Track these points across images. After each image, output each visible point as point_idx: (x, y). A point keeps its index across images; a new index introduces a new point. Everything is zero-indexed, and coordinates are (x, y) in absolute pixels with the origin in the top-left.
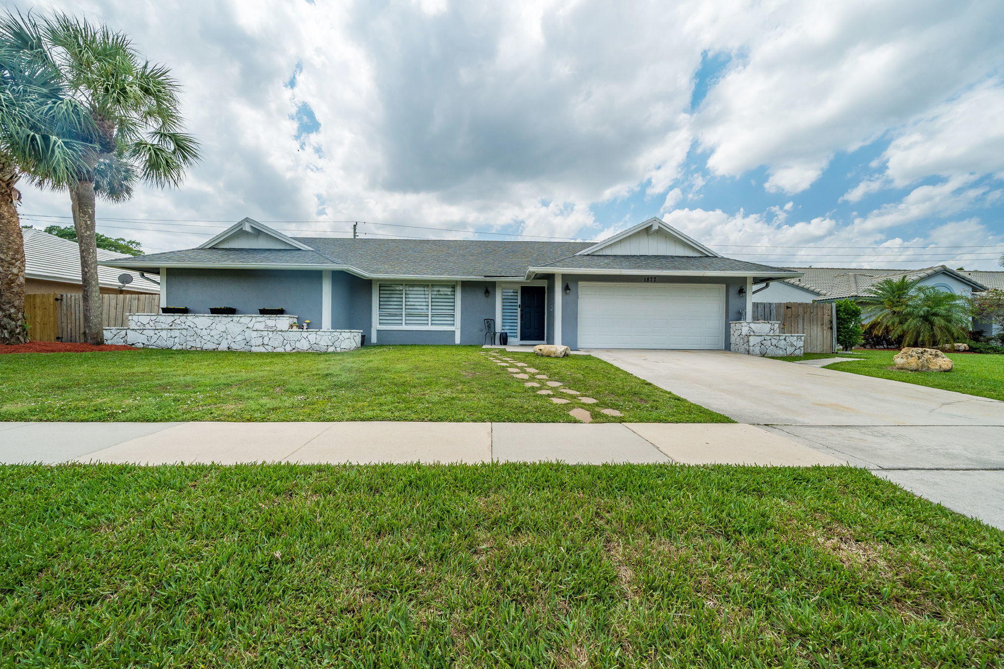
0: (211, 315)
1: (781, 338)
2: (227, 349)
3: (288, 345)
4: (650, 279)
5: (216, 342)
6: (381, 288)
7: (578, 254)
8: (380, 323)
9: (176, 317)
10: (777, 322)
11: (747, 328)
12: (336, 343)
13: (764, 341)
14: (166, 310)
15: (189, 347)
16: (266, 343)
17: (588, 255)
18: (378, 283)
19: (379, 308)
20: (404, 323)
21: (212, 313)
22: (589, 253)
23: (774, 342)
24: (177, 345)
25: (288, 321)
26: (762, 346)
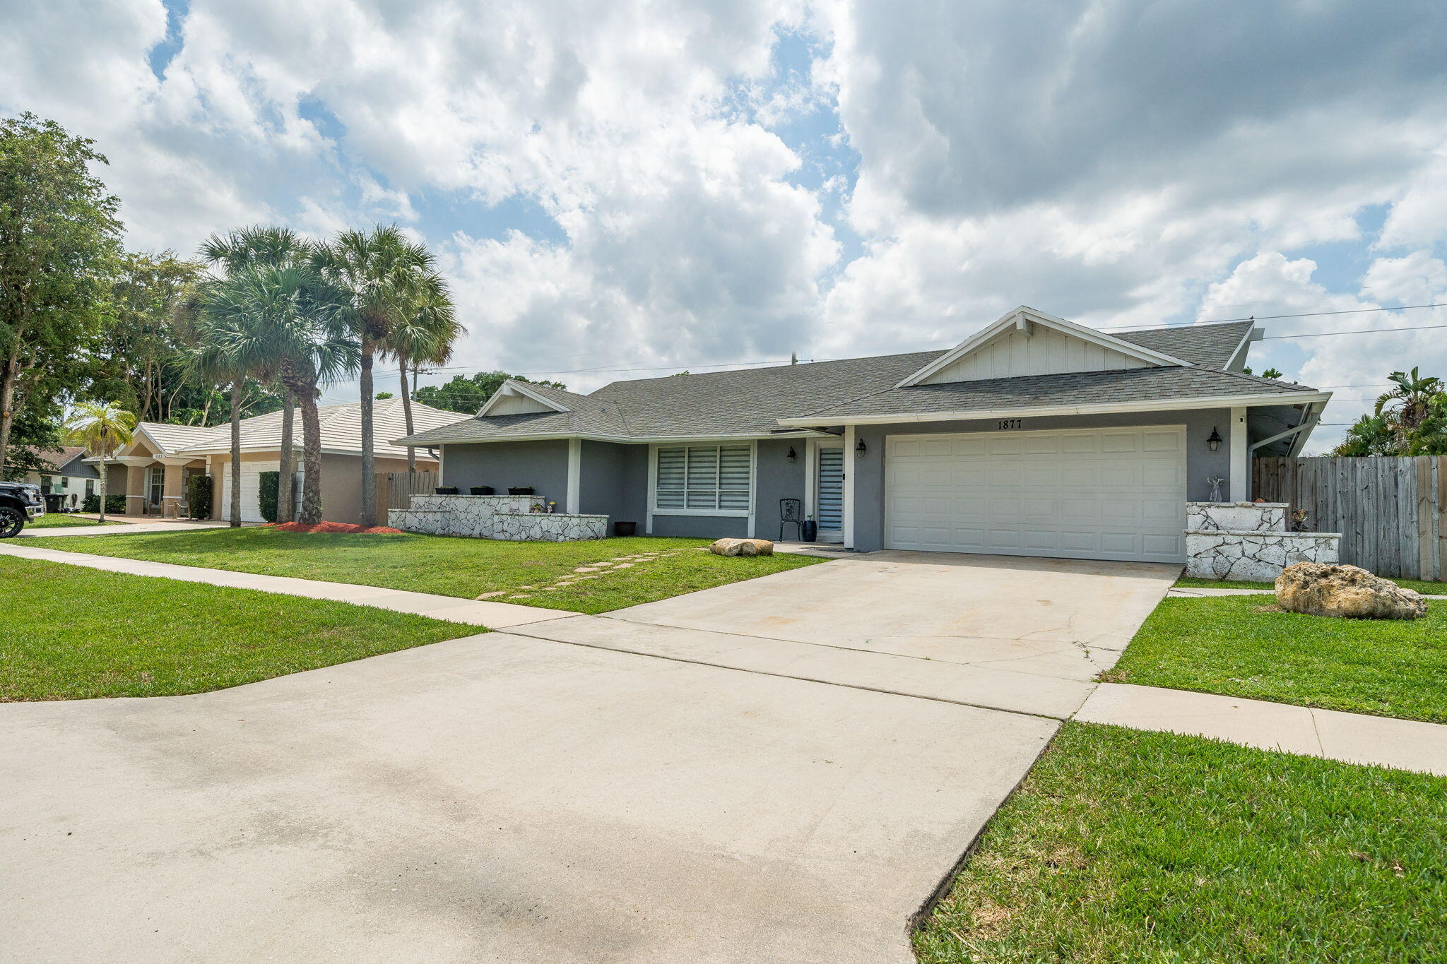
0: (471, 496)
1: (1268, 540)
2: (478, 536)
3: (523, 533)
4: (1010, 424)
5: (471, 527)
6: (662, 455)
7: (898, 385)
8: (658, 505)
9: (443, 499)
10: (1275, 504)
11: (1200, 519)
12: (566, 531)
13: (1225, 547)
14: (440, 491)
15: (451, 532)
16: (505, 529)
17: (915, 386)
18: (657, 448)
19: (658, 484)
20: (685, 506)
21: (472, 494)
22: (916, 382)
23: (1250, 549)
24: (439, 529)
25: (529, 503)
26: (1220, 558)
